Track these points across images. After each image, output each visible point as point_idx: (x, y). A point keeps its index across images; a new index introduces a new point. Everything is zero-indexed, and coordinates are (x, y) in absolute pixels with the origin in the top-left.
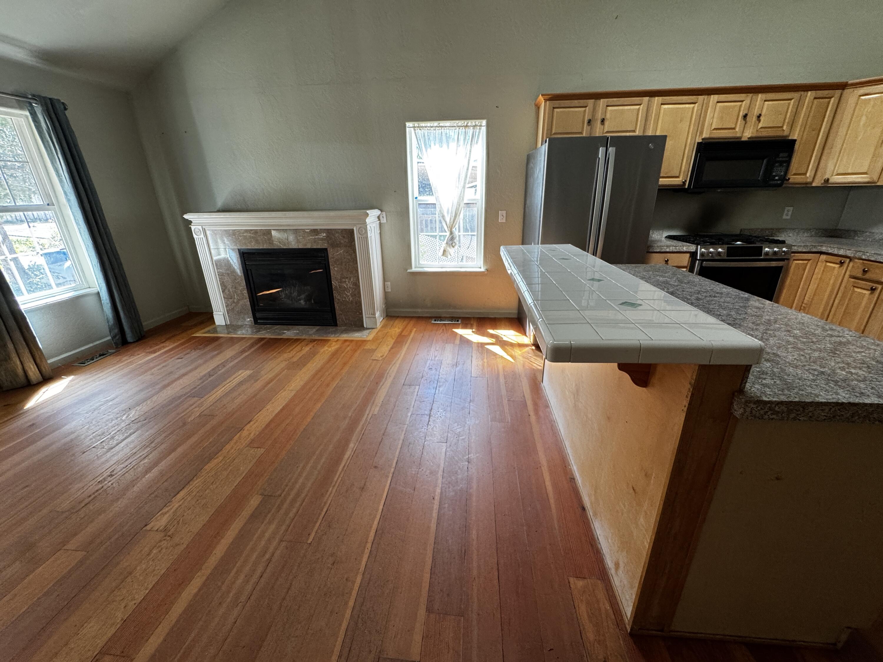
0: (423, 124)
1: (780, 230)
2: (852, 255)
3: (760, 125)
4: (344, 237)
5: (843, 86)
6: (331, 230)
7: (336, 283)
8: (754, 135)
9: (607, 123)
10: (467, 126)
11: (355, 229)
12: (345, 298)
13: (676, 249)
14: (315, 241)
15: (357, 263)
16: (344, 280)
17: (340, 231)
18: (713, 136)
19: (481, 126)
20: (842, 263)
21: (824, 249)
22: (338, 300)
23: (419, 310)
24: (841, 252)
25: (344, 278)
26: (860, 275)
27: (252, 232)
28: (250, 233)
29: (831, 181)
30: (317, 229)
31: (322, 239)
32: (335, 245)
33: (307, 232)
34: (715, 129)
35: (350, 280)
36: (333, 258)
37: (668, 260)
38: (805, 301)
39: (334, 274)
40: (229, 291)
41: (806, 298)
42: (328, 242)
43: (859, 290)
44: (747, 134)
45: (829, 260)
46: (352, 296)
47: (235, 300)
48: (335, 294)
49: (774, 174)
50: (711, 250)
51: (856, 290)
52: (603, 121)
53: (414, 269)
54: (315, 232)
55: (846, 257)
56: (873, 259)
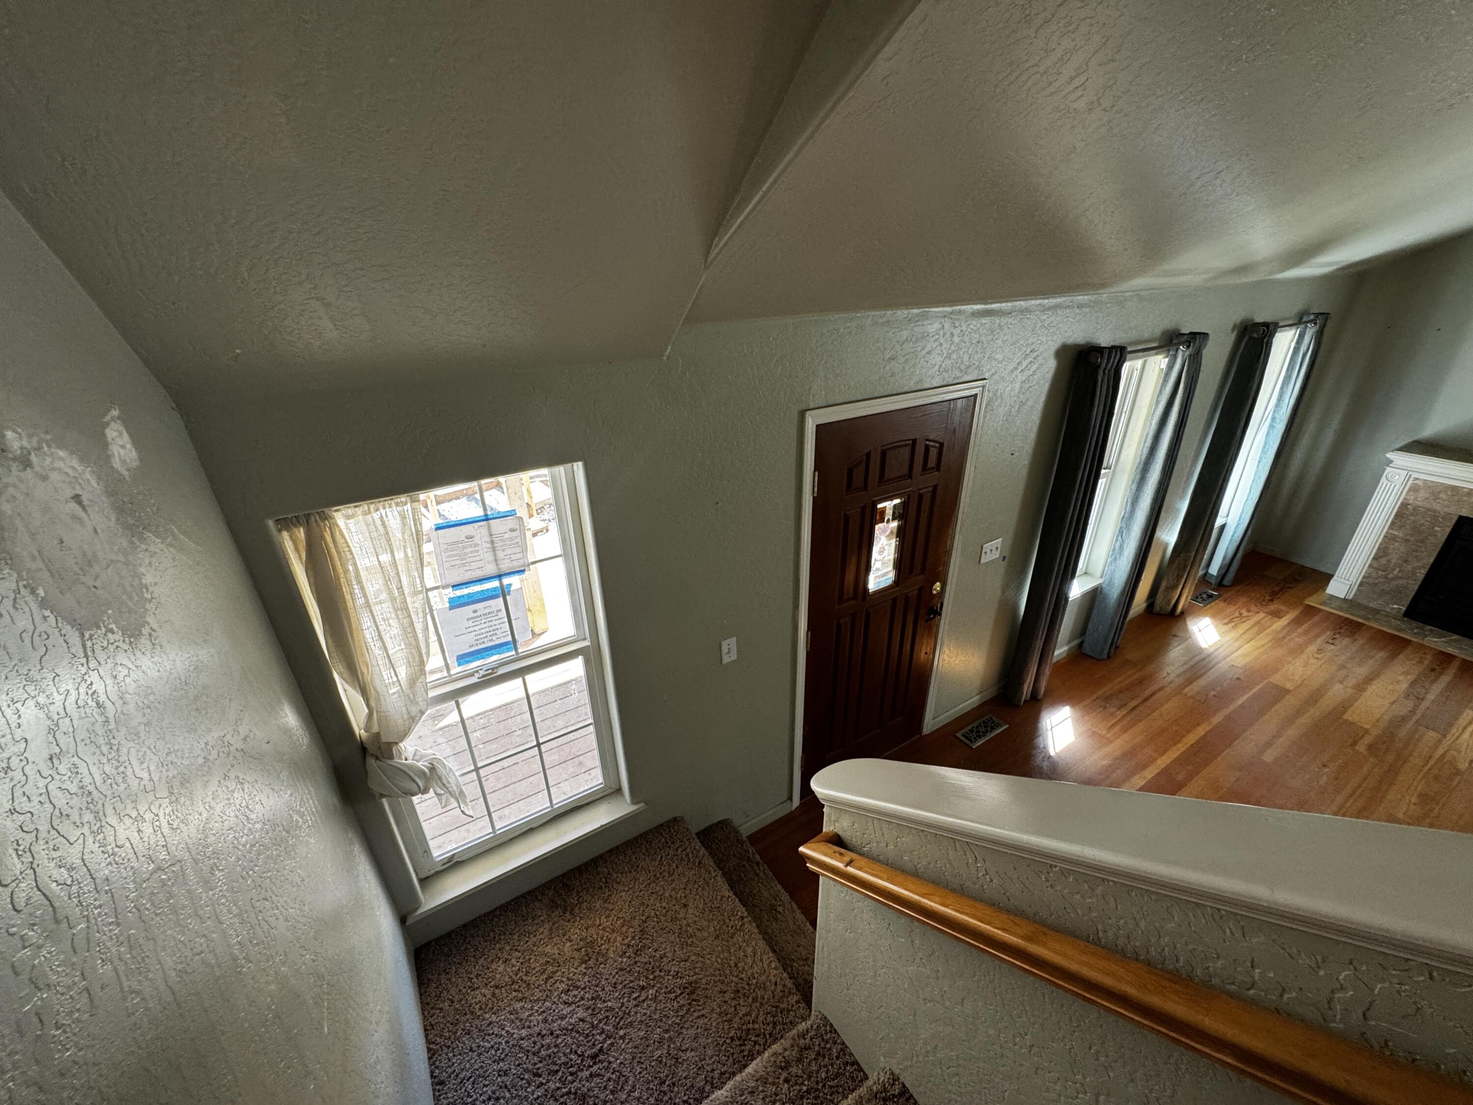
40: (1389, 562)
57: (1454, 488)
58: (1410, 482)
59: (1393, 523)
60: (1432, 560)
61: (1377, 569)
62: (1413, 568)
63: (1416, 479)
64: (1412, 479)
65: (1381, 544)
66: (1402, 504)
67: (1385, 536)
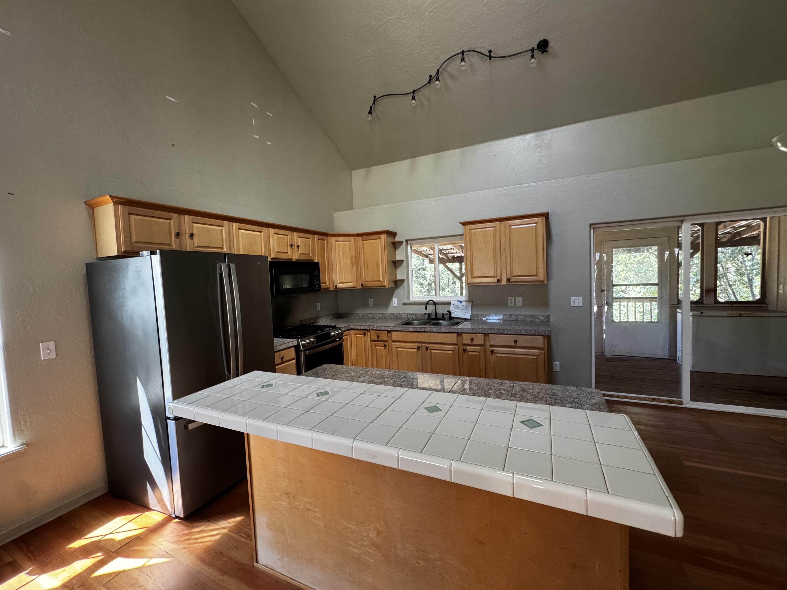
1: (318, 318)
2: (368, 328)
3: (300, 252)
5: (326, 235)
8: (299, 258)
9: (195, 238)
13: (286, 346)
18: (277, 257)
20: (365, 334)
21: (352, 327)
24: (362, 328)
26: (376, 339)
29: (338, 287)
34: (277, 252)
37: (283, 357)
38: (354, 361)
41: (353, 359)
43: (378, 348)
44: (295, 257)
45: (357, 333)
49: (315, 283)
50: (307, 341)
51: (377, 347)
52: (192, 236)
55: (365, 330)
56: (379, 329)
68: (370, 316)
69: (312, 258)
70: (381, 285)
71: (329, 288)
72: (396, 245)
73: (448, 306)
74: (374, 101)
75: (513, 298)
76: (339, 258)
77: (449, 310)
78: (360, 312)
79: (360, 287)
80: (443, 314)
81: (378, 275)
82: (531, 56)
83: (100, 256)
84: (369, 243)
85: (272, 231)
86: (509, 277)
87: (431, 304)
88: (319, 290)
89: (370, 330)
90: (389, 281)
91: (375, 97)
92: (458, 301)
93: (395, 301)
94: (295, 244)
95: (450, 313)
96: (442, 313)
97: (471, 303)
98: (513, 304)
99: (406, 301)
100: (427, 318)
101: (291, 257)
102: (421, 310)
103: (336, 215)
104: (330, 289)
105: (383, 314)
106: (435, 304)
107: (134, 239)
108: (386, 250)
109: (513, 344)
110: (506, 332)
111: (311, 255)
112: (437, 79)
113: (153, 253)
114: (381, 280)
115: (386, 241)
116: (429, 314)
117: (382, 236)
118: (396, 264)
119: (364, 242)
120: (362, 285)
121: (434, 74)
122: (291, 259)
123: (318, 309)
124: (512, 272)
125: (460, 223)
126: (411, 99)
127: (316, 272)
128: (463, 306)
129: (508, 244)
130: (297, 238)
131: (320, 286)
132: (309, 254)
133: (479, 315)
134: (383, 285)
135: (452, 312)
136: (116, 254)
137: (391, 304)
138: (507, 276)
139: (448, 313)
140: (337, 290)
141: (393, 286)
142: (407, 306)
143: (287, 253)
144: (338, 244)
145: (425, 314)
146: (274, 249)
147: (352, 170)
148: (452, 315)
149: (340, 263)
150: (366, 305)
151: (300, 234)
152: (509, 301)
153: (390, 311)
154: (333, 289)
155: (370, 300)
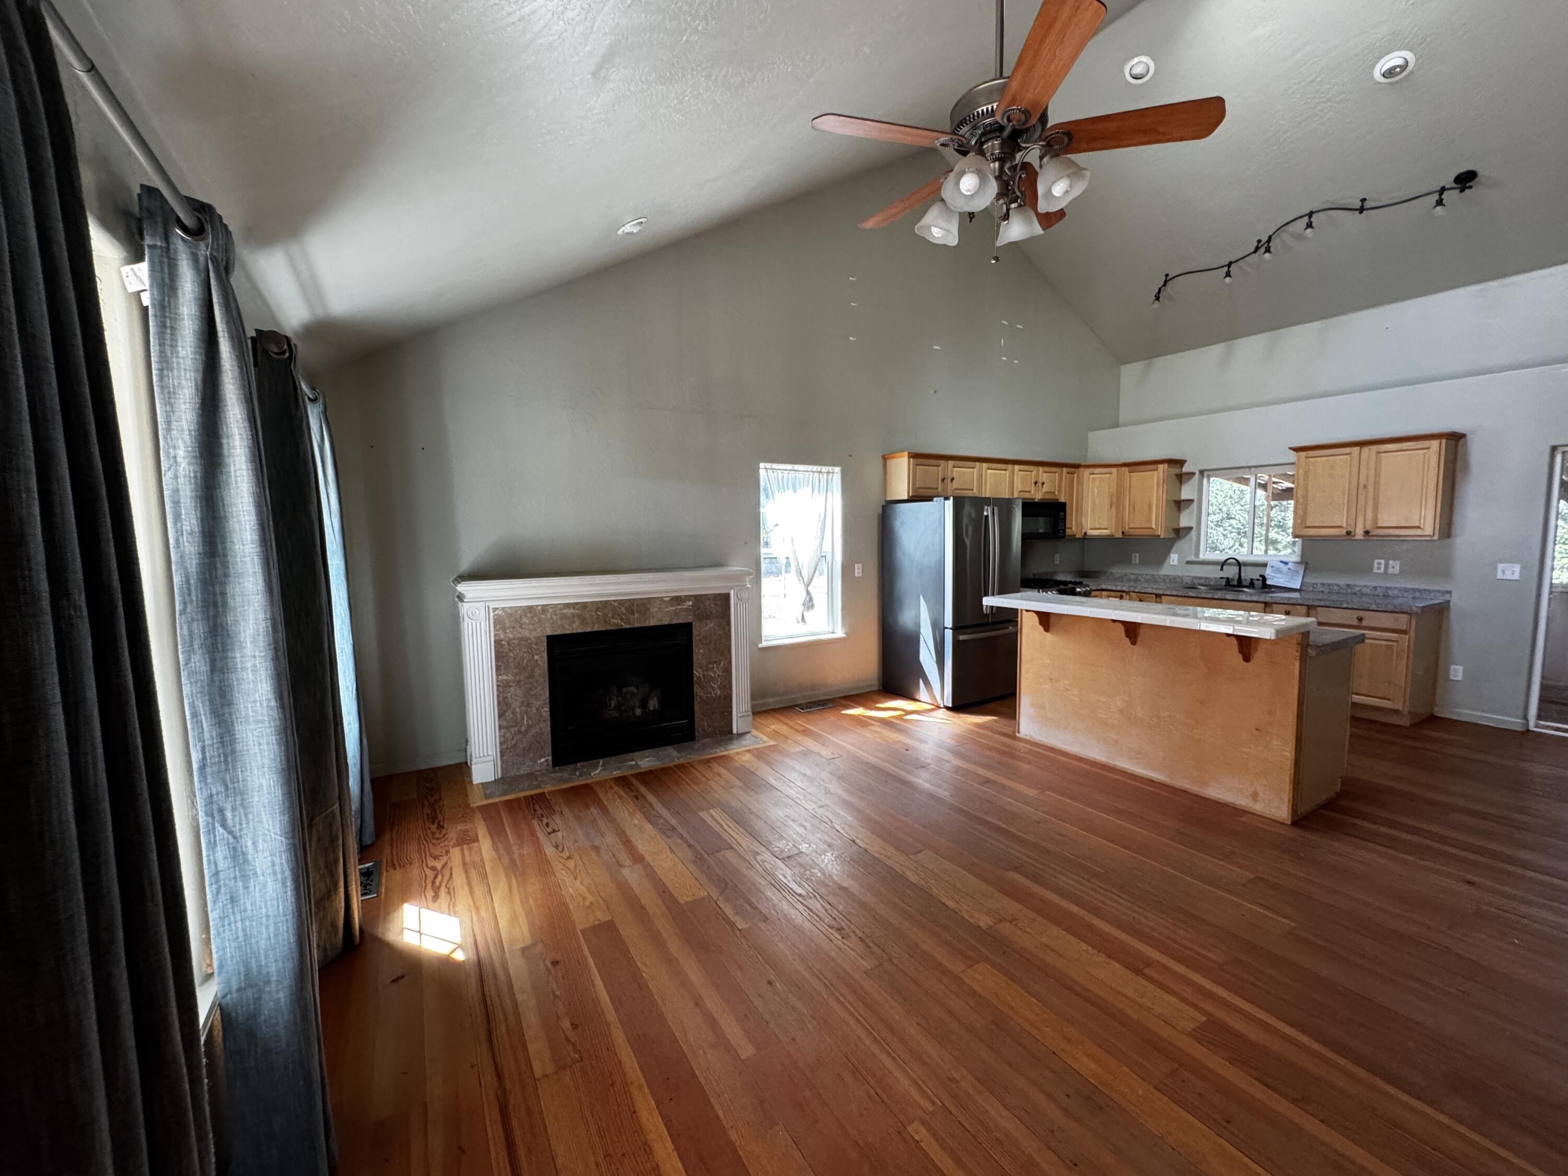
0: (775, 466)
1: (1055, 573)
2: (1127, 590)
3: (1044, 491)
4: (717, 605)
5: (1077, 466)
6: (700, 596)
7: (699, 673)
8: (1042, 497)
9: (955, 482)
10: (820, 472)
11: (732, 592)
12: (711, 693)
14: (676, 613)
15: (730, 640)
16: (711, 666)
17: (712, 597)
18: (1029, 497)
19: (833, 473)
20: (1122, 596)
21: (1104, 587)
22: (701, 697)
23: (770, 700)
24: (1119, 588)
25: (711, 663)
27: (577, 607)
28: (574, 608)
29: (1088, 534)
30: (680, 597)
31: (686, 610)
32: (703, 616)
33: (666, 601)
35: (720, 664)
36: (699, 635)
39: (698, 659)
40: (514, 713)
42: (694, 613)
44: (1038, 496)
45: (1111, 594)
46: (720, 688)
47: (523, 729)
48: (697, 689)
49: (1060, 528)
52: (953, 480)
53: (764, 644)
54: (678, 600)
55: (1123, 591)
57: (530, 609)
58: (492, 614)
59: (498, 668)
60: (547, 694)
61: (508, 728)
62: (537, 710)
63: (495, 609)
64: (491, 611)
65: (498, 696)
66: (495, 641)
67: (498, 686)
68: (1132, 577)
69: (1058, 497)
70: (1152, 533)
71: (1075, 535)
72: (1182, 478)
73: (1263, 568)
74: (1166, 282)
75: (1383, 562)
76: (1093, 496)
77: (1263, 574)
78: (1118, 571)
79: (1120, 536)
80: (1252, 580)
81: (1150, 520)
82: (1437, 201)
83: (888, 499)
84: (1138, 477)
85: (1017, 467)
86: (1368, 528)
87: (1230, 564)
88: (1064, 537)
89: (1130, 592)
90: (1166, 529)
91: (1167, 275)
92: (1282, 562)
93: (1174, 558)
94: (1040, 481)
95: (1264, 579)
96: (1251, 577)
97: (1303, 566)
98: (1382, 570)
99: (1192, 558)
100: (1224, 584)
101: (1033, 497)
102: (1214, 573)
103: (1091, 435)
104: (1077, 536)
105: (1153, 575)
106: (1239, 564)
107: (917, 486)
108: (1165, 486)
109: (1356, 623)
110: (1345, 605)
111: (1056, 493)
112: (1268, 250)
113: (946, 498)
114: (1154, 526)
115: (1165, 474)
116: (1228, 578)
117: (1161, 467)
118: (1180, 505)
119: (1132, 474)
120: (1123, 533)
121: (1264, 239)
122: (1033, 499)
123: (1057, 562)
124: (1375, 519)
125: (1290, 448)
126: (1224, 275)
127: (1062, 514)
128: (1289, 569)
129: (1371, 480)
130: (1043, 475)
131: (1064, 532)
132: (1054, 492)
133: (1316, 584)
134: (1156, 533)
135: (1266, 577)
136: (906, 498)
137: (1167, 561)
138: (1365, 527)
139: (1261, 578)
140: (1085, 538)
141: (1172, 535)
142: (1194, 566)
143: (1030, 492)
144: (1093, 478)
145: (1222, 578)
146: (1017, 487)
147: (1122, 364)
148: (1268, 582)
149: (1094, 502)
150: (1127, 561)
151: (1047, 469)
152: (1376, 565)
153: (1165, 571)
154: (1080, 537)
155: (1133, 555)
